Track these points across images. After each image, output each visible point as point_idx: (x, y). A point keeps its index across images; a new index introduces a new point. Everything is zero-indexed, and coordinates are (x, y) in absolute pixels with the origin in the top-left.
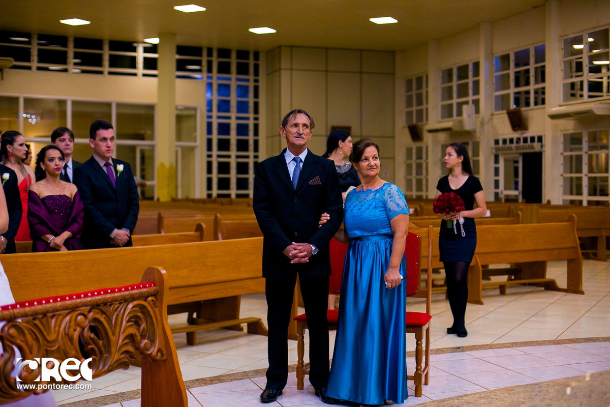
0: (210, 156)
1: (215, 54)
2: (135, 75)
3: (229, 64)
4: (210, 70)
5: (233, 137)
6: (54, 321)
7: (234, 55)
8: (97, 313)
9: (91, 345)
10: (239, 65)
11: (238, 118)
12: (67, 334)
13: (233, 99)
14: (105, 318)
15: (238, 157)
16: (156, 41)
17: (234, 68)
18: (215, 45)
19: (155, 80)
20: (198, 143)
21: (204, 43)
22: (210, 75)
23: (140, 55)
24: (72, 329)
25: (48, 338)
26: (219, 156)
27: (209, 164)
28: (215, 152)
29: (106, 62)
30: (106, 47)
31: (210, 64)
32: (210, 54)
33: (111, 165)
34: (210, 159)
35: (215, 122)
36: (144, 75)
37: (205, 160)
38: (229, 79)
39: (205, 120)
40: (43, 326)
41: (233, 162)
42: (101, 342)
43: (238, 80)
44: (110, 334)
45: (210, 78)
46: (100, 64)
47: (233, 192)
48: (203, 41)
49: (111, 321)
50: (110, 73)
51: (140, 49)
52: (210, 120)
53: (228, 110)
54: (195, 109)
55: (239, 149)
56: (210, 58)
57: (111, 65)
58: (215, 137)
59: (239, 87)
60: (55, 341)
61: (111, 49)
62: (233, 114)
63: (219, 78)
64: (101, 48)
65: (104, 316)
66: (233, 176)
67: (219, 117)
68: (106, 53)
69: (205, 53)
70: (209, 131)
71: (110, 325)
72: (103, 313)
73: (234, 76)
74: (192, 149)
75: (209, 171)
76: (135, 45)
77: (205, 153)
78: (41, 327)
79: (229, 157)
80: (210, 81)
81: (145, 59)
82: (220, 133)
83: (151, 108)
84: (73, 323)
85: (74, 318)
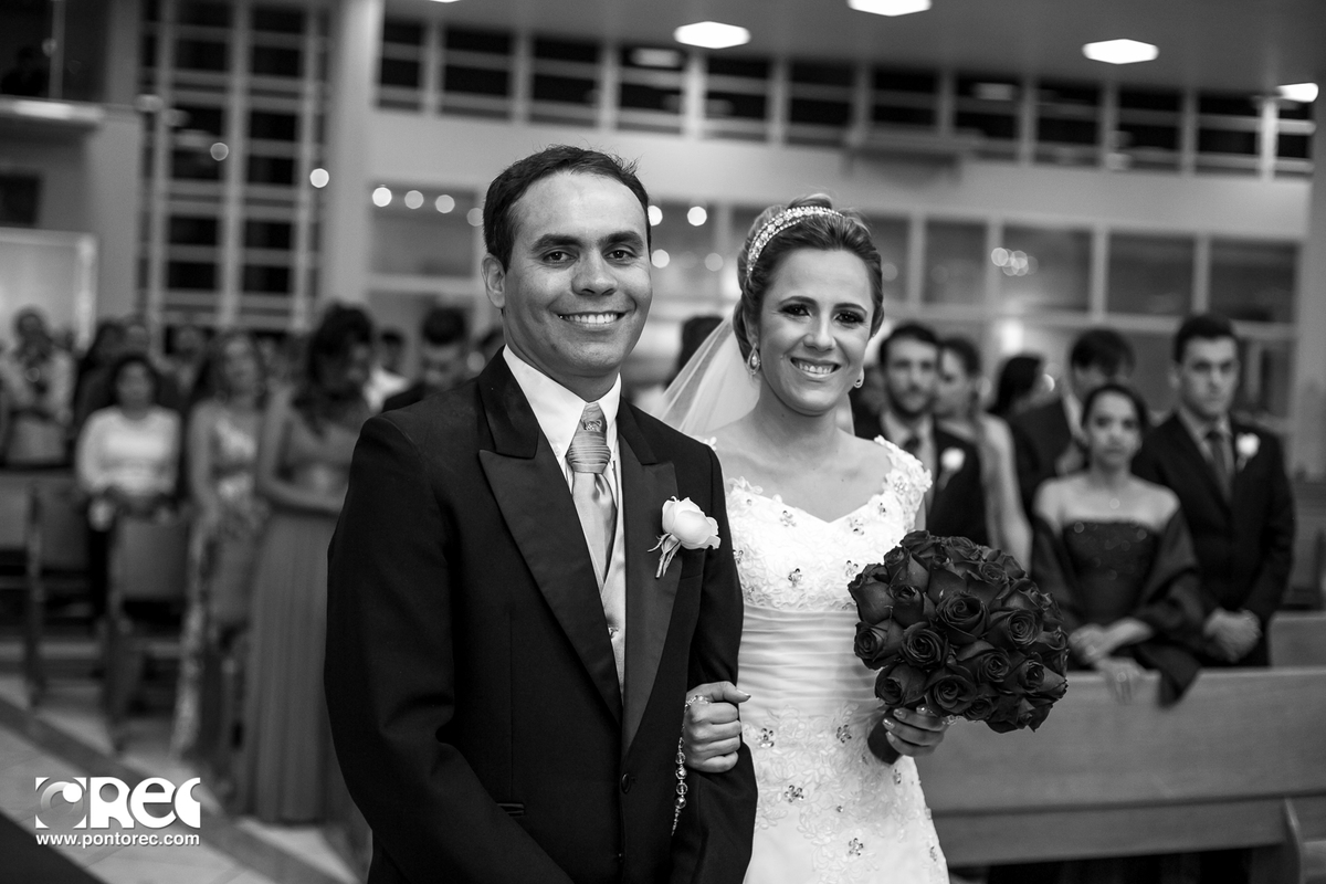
2: (1253, 172)
16: (1309, 93)
23: (1270, 125)
29: (1189, 141)
30: (1190, 106)
36: (1278, 173)
50: (1199, 168)
51: (1270, 111)
57: (1201, 149)
61: (1202, 111)
68: (1190, 122)
81: (1282, 135)
83: (1290, 250)
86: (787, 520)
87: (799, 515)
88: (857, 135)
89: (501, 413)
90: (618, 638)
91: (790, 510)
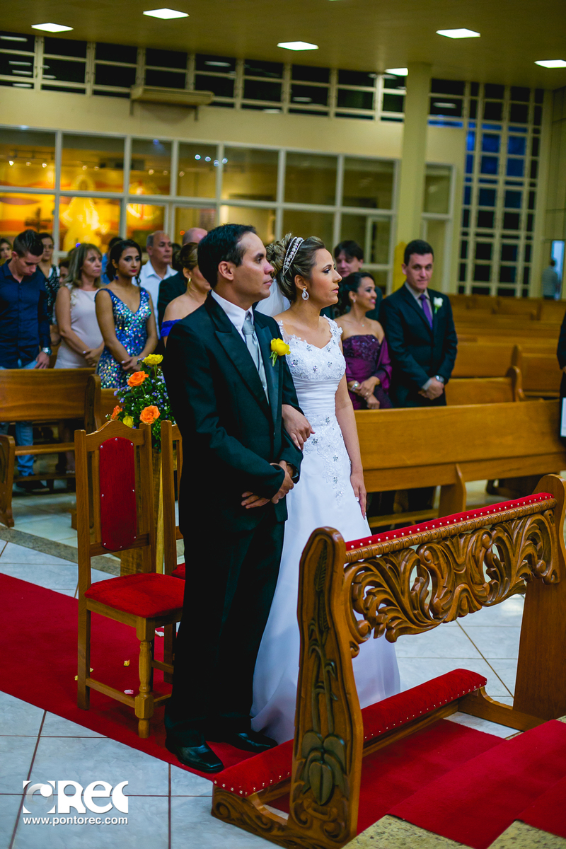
0: (465, 234)
1: (481, 92)
2: (371, 118)
3: (500, 106)
4: (473, 115)
5: (499, 209)
6: (463, 540)
7: (507, 94)
8: (500, 531)
9: (494, 567)
10: (513, 107)
11: (508, 183)
12: (473, 556)
13: (503, 156)
14: (507, 536)
15: (504, 237)
16: (403, 72)
17: (506, 112)
18: (482, 79)
19: (399, 126)
20: (451, 215)
21: (468, 76)
22: (472, 121)
23: (379, 90)
24: (478, 550)
25: (457, 560)
26: (478, 235)
27: (464, 245)
28: (473, 229)
29: (333, 99)
30: (334, 78)
31: (473, 105)
32: (474, 92)
33: (426, 298)
34: (465, 238)
35: (476, 187)
36: (383, 119)
37: (459, 238)
38: (499, 128)
39: (463, 184)
40: (454, 547)
41: (497, 244)
42: (502, 564)
43: (511, 129)
44: (511, 554)
45: (473, 125)
46: (324, 101)
47: (494, 285)
48: (467, 74)
49: (512, 540)
50: (338, 115)
51: (380, 82)
52: (468, 184)
53: (494, 171)
54: (449, 168)
55: (506, 226)
56: (474, 98)
57: (339, 104)
58: (474, 208)
59: (512, 139)
60: (463, 564)
61: (340, 82)
62: (502, 177)
63: (485, 126)
64: (327, 80)
65: (506, 534)
66: (496, 262)
67: (481, 181)
68: (334, 87)
69: (467, 90)
70: (467, 200)
71: (511, 543)
72: (506, 531)
73: (505, 124)
74: (442, 223)
75: (464, 254)
76: (372, 76)
77: (459, 229)
78: (452, 549)
79: (491, 236)
80: (472, 129)
81: (386, 96)
82: (481, 202)
83: (390, 163)
84: (479, 543)
85: (480, 537)
86: (309, 349)
87: (313, 347)
88: (138, 92)
89: (218, 318)
90: (265, 388)
91: (309, 345)
